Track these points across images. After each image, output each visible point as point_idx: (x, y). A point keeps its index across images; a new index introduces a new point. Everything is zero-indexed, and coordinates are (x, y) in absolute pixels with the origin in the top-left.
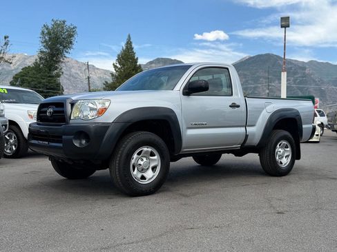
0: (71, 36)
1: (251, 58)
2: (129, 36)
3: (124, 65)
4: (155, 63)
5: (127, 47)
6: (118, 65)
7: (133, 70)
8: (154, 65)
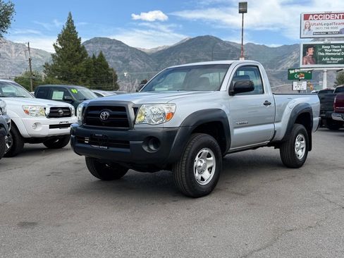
1: (191, 40)
2: (70, 14)
3: (65, 45)
4: (92, 43)
6: (59, 46)
7: (76, 51)
8: (91, 45)
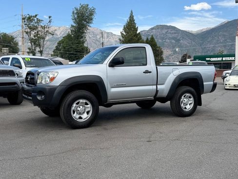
0: (91, 14)
1: (229, 22)
2: (132, 11)
3: (128, 33)
4: (155, 29)
5: (130, 20)
6: (124, 33)
7: (134, 36)
8: (154, 30)
